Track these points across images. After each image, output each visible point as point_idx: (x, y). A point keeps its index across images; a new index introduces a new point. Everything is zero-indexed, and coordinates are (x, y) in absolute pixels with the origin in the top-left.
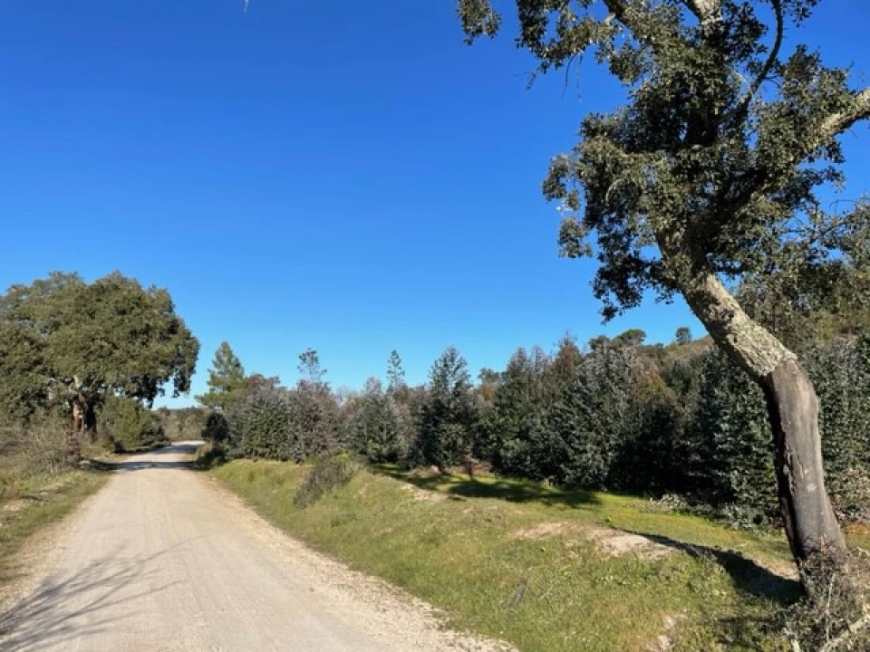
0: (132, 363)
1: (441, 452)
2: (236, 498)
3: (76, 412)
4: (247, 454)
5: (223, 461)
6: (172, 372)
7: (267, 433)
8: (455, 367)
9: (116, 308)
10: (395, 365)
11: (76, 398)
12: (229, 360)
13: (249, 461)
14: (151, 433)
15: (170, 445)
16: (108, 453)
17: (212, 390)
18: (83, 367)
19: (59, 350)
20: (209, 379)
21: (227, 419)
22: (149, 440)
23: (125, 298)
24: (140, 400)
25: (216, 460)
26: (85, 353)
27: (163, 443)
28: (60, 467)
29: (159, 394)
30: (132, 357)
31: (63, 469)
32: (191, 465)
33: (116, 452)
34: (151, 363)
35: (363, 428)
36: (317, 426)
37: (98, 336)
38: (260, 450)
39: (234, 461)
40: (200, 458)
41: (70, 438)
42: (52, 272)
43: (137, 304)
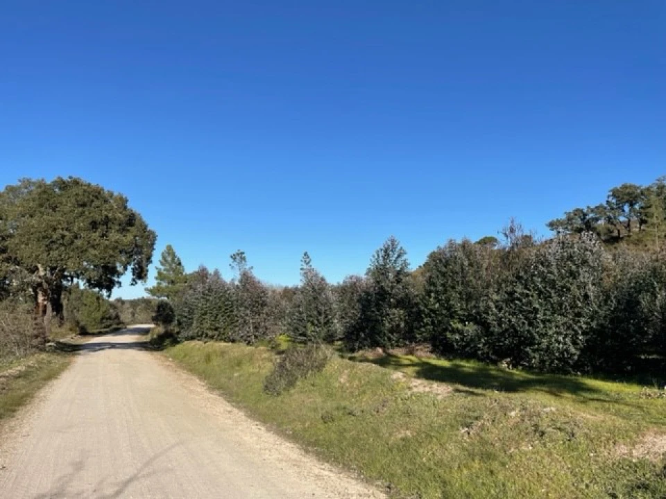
0: (92, 251)
1: (385, 334)
2: (198, 381)
3: (40, 298)
4: (198, 336)
5: (175, 342)
6: (131, 261)
7: (216, 318)
8: (396, 256)
9: (77, 201)
10: (307, 264)
11: (40, 285)
12: (173, 259)
13: (200, 343)
14: (110, 318)
15: (125, 328)
16: (74, 335)
17: (159, 284)
18: (45, 254)
19: (23, 240)
20: (156, 275)
21: (173, 307)
22: (108, 324)
23: (85, 191)
24: (101, 290)
25: (167, 341)
26: (47, 242)
27: (119, 326)
28: (26, 350)
29: (117, 285)
30: (93, 247)
31: (28, 352)
32: (145, 345)
33: (81, 334)
34: (111, 252)
35: (302, 313)
36: (264, 312)
37: (60, 226)
38: (210, 333)
39: (186, 342)
40: (152, 339)
41: (35, 322)
42: (21, 180)
43: (96, 197)
